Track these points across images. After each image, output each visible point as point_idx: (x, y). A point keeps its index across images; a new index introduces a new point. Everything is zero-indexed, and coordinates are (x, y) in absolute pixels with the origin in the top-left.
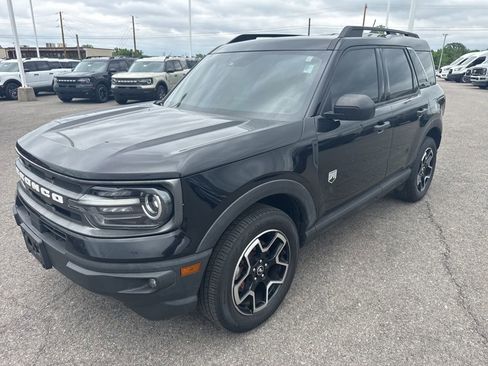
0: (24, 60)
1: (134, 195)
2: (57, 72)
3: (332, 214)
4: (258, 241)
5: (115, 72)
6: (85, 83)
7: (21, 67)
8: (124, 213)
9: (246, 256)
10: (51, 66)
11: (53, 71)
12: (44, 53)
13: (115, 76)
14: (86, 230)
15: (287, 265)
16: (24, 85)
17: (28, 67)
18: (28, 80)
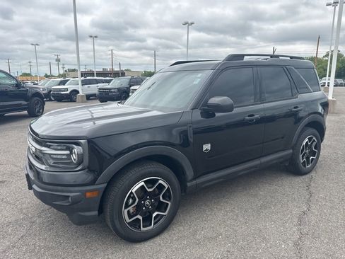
0: (83, 78)
1: (68, 149)
2: (101, 85)
3: (212, 174)
4: (143, 183)
5: (133, 85)
6: (114, 92)
7: (80, 83)
8: (65, 159)
9: (134, 191)
10: (97, 82)
11: (99, 85)
12: (99, 74)
13: (132, 88)
14: (43, 167)
15: (170, 203)
16: (81, 93)
17: (84, 83)
18: (83, 90)
